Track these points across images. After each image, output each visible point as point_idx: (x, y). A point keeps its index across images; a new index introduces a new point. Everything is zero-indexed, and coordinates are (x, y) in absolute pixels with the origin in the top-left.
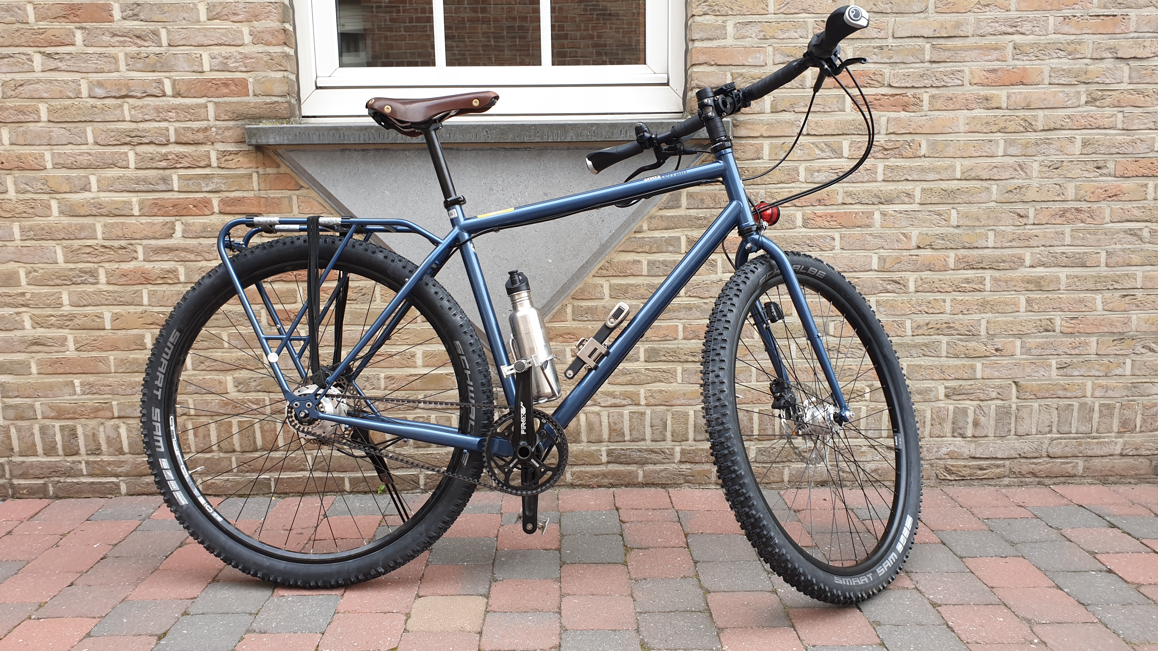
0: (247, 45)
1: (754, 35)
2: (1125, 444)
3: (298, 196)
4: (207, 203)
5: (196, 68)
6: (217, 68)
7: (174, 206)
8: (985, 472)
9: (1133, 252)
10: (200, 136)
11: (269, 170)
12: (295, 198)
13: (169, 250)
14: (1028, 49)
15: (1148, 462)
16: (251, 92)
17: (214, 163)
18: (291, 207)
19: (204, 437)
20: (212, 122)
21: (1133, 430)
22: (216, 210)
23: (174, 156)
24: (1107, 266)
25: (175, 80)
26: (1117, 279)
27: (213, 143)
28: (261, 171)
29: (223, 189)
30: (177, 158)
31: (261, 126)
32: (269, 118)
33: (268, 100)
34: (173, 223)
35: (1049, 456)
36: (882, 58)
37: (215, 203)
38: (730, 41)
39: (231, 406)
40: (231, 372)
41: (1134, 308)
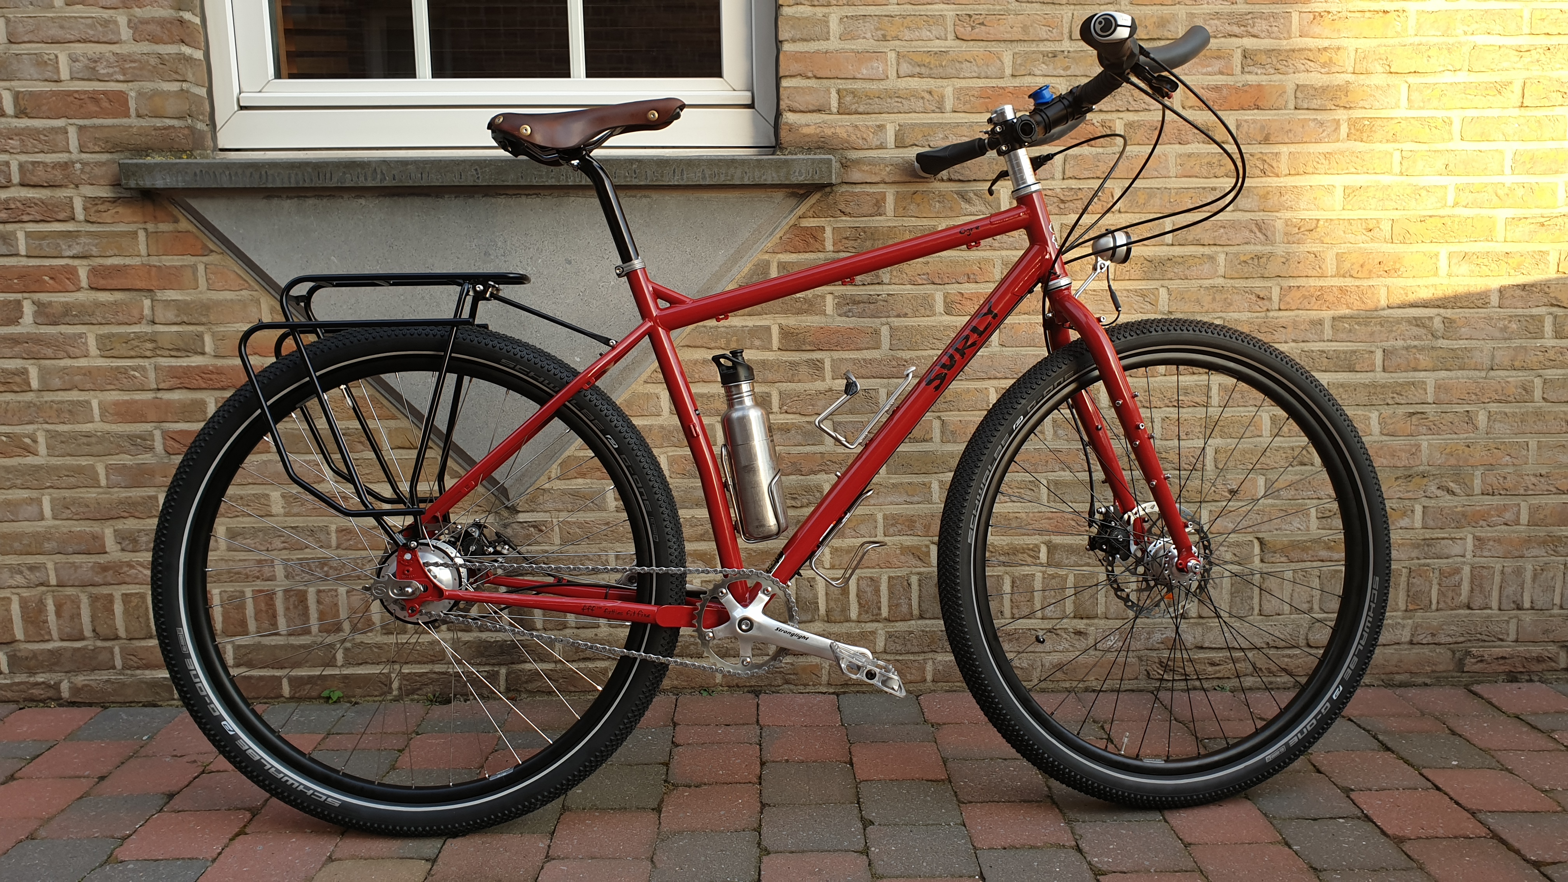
0: (125, 42)
1: (869, 35)
2: (1416, 627)
3: (206, 265)
4: (72, 272)
5: (48, 75)
6: (80, 75)
7: (20, 277)
8: (1217, 668)
9: (1421, 349)
10: (58, 175)
11: (163, 227)
12: (201, 268)
13: (15, 340)
14: (1263, 59)
15: (1449, 653)
16: (133, 111)
17: (80, 214)
18: (196, 280)
19: (72, 618)
20: (75, 156)
21: (1427, 608)
22: (84, 283)
23: (19, 204)
24: (1384, 370)
25: (18, 93)
26: (1399, 389)
27: (77, 186)
28: (151, 227)
29: (95, 254)
30: (22, 207)
31: (149, 160)
32: (160, 151)
33: (158, 123)
34: (19, 303)
35: (1309, 646)
36: (1055, 69)
37: (83, 274)
38: (833, 44)
39: (111, 572)
40: (111, 522)
41: (1424, 431)
